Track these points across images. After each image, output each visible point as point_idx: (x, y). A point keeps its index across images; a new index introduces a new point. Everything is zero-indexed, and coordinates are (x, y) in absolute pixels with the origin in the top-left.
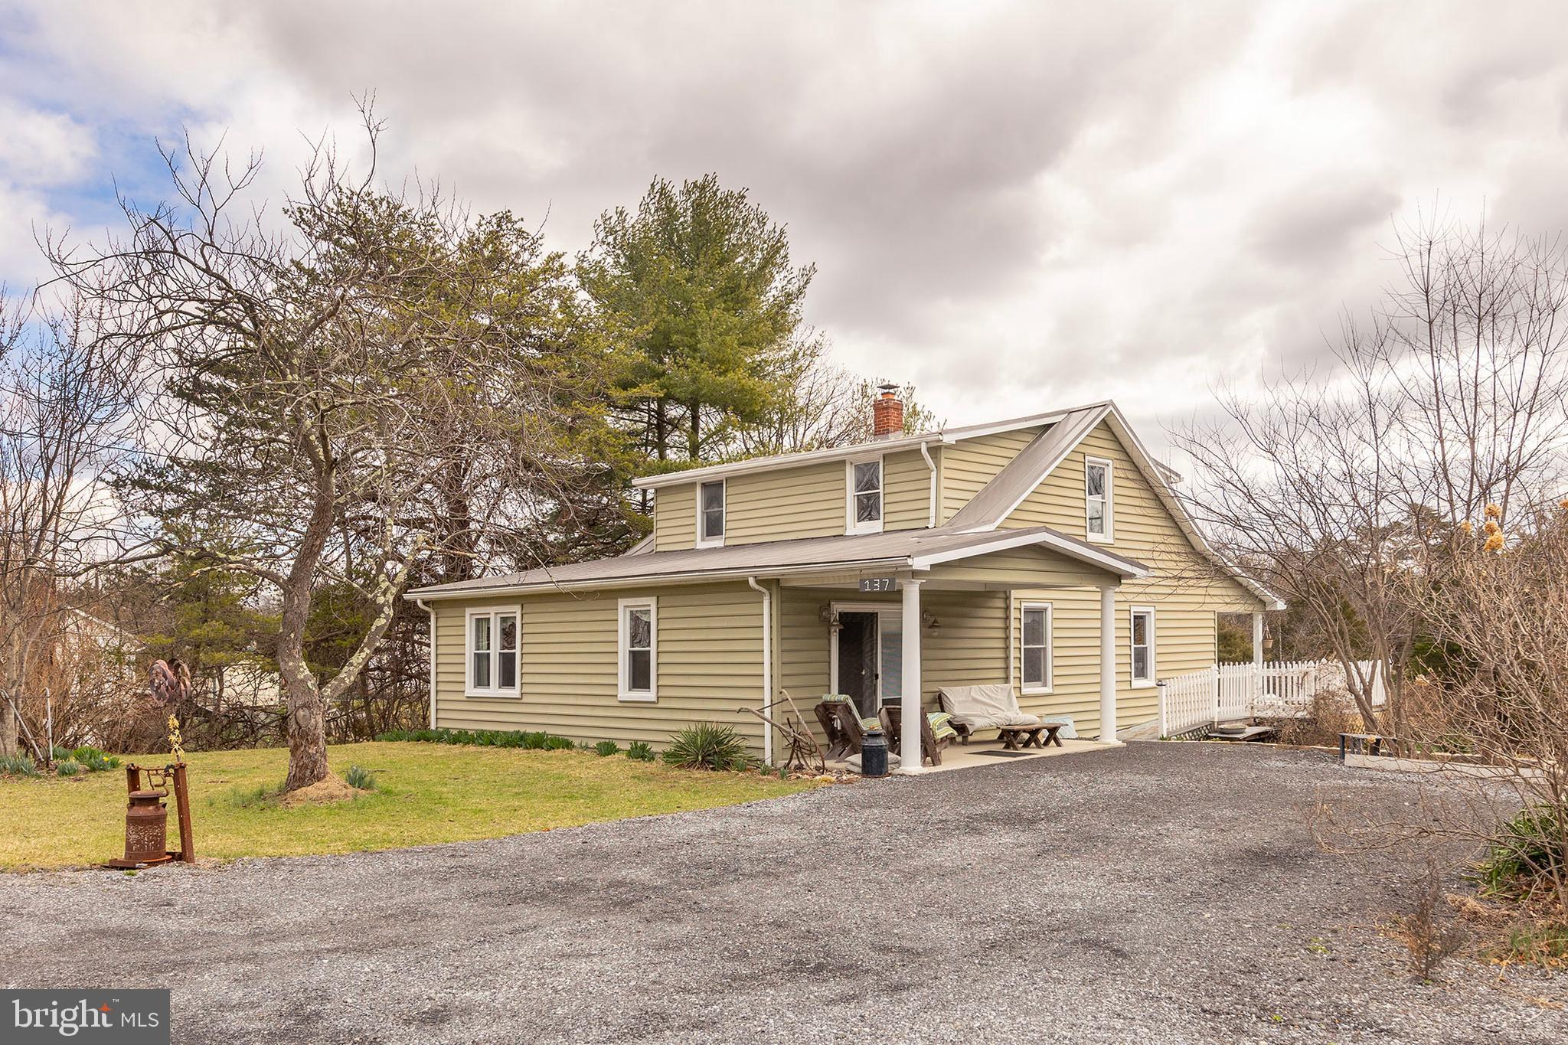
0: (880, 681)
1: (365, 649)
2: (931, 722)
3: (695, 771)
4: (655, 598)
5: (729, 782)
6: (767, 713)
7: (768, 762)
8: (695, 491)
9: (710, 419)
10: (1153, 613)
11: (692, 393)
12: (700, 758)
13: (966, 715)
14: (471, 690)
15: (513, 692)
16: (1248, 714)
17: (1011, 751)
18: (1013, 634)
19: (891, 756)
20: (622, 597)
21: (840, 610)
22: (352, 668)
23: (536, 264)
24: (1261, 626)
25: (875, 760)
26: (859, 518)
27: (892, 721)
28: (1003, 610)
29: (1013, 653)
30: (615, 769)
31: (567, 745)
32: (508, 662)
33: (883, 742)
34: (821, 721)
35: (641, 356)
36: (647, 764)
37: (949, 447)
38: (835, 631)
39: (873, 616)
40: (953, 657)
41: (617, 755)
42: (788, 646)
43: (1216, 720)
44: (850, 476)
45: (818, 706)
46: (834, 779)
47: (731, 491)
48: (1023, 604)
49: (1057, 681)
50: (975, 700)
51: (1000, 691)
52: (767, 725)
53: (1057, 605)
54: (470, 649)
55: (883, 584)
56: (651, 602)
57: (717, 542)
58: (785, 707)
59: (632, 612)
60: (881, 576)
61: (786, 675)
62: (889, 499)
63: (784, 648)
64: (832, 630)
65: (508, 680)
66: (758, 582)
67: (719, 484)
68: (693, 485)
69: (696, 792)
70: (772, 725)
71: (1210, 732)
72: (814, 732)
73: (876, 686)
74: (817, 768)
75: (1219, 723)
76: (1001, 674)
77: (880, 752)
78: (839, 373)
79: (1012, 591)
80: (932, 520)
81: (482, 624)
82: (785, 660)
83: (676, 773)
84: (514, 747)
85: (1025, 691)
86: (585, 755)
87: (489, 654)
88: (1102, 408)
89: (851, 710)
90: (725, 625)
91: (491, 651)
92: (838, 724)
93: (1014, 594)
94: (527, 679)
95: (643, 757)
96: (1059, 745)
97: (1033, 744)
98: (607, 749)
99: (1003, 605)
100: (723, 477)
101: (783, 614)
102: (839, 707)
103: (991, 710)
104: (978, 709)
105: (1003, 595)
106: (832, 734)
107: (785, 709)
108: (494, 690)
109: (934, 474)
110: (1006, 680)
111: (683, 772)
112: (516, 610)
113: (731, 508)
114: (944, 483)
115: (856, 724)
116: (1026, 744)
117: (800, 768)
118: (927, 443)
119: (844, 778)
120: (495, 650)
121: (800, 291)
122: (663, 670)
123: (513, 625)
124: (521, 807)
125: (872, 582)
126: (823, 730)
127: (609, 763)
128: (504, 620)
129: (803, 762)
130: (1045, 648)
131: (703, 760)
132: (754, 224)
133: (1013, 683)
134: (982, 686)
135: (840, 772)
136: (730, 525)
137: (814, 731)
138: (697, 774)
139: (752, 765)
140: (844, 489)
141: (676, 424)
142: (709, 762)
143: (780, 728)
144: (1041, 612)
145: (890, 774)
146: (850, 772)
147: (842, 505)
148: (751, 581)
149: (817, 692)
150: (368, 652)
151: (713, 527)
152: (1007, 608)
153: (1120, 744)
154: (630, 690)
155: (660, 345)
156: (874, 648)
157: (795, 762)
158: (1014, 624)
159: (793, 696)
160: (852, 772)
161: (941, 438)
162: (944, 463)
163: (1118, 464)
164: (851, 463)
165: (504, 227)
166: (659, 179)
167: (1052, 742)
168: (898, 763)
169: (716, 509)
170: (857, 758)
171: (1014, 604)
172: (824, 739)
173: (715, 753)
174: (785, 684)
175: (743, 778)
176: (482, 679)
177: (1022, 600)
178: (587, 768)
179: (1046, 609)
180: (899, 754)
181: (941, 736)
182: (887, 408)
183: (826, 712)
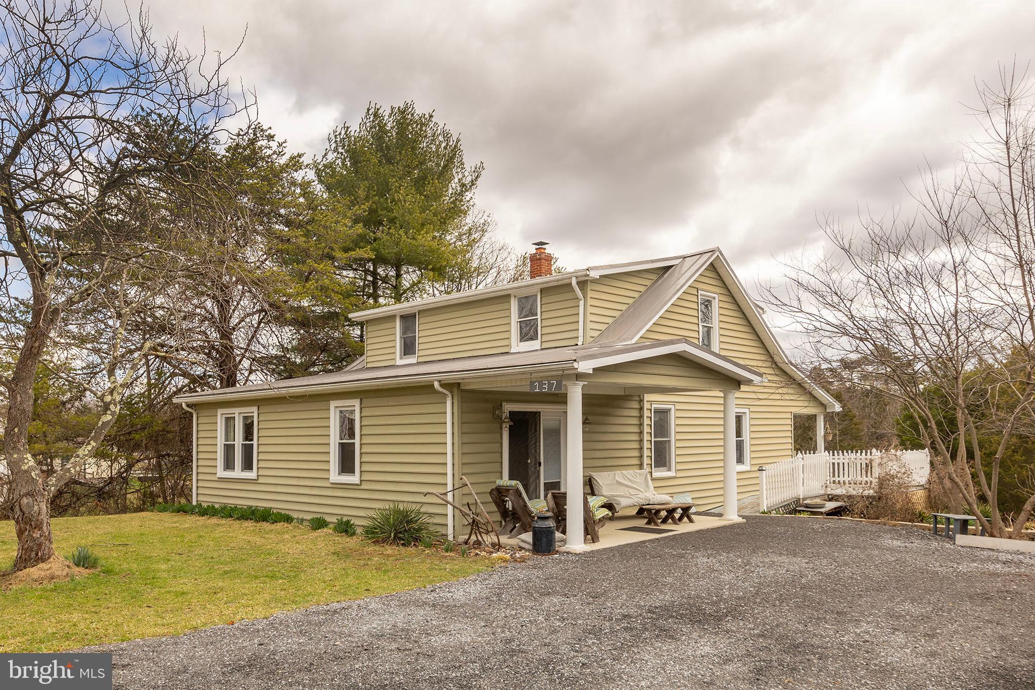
0: (542, 468)
1: (92, 442)
2: (591, 505)
3: (387, 547)
4: (358, 401)
5: (416, 560)
6: (450, 497)
7: (450, 538)
8: (395, 321)
9: (410, 276)
10: (748, 414)
11: (396, 254)
12: (392, 535)
13: (613, 496)
14: (221, 473)
15: (252, 475)
16: (822, 492)
17: (652, 527)
18: (646, 429)
19: (558, 535)
20: (333, 400)
21: (510, 410)
22: (78, 459)
23: (283, 160)
24: (822, 424)
25: (544, 540)
26: (521, 339)
27: (556, 504)
28: (638, 410)
29: (646, 445)
30: (321, 544)
31: (288, 519)
32: (248, 452)
33: (551, 523)
34: (495, 502)
35: (360, 229)
36: (348, 540)
37: (594, 281)
38: (506, 427)
39: (536, 415)
40: (600, 448)
41: (325, 530)
42: (467, 438)
43: (801, 497)
44: (514, 305)
45: (492, 490)
46: (508, 556)
47: (422, 320)
48: (653, 406)
49: (680, 467)
50: (619, 483)
51: (638, 475)
52: (450, 507)
53: (679, 406)
54: (221, 441)
55: (550, 385)
56: (356, 403)
57: (412, 360)
58: (465, 490)
59: (341, 412)
60: (549, 378)
61: (465, 464)
62: (545, 323)
63: (464, 441)
64: (504, 426)
65: (248, 465)
66: (442, 385)
67: (413, 316)
68: (394, 316)
69: (386, 572)
70: (454, 507)
71: (795, 507)
72: (488, 512)
73: (539, 472)
74: (493, 545)
75: (804, 499)
76: (636, 461)
77: (549, 533)
78: (501, 246)
79: (645, 395)
80: (581, 339)
81: (229, 421)
82: (465, 451)
83: (371, 548)
84: (247, 519)
85: (655, 475)
86: (300, 528)
87: (234, 444)
88: (711, 253)
89: (521, 494)
90: (415, 422)
91: (236, 443)
92: (509, 505)
93: (647, 397)
94: (262, 464)
95: (346, 531)
96: (691, 521)
97: (670, 520)
98: (319, 524)
99: (638, 406)
100: (416, 310)
101: (462, 412)
102: (511, 491)
103: (632, 492)
104: (621, 491)
105: (637, 399)
106: (505, 513)
107: (464, 492)
108: (237, 473)
109: (582, 303)
110: (641, 466)
111: (377, 548)
112: (253, 411)
113: (422, 333)
114: (590, 310)
115: (525, 506)
116: (664, 521)
117: (478, 543)
118: (577, 277)
119: (517, 555)
120: (239, 441)
121: (473, 183)
122: (366, 458)
123: (252, 422)
124: (222, 589)
125: (541, 383)
126: (496, 509)
127: (316, 538)
128: (245, 418)
129: (480, 538)
130: (669, 441)
131: (395, 536)
132: (441, 138)
133: (647, 469)
134: (624, 472)
135: (512, 548)
136: (421, 347)
137: (489, 510)
138: (389, 550)
139: (438, 542)
140: (509, 316)
141: (385, 280)
142: (401, 539)
143: (461, 511)
144: (666, 412)
145: (557, 551)
146: (521, 548)
147: (508, 329)
148: (436, 385)
149: (491, 478)
150: (94, 444)
151: (409, 348)
152: (641, 409)
153: (740, 520)
154: (339, 474)
155: (372, 220)
156: (537, 441)
157: (473, 538)
158: (646, 421)
159: (472, 481)
160: (523, 548)
161: (588, 273)
162: (590, 294)
163: (723, 298)
164: (515, 297)
165: (258, 135)
166: (373, 105)
167: (685, 519)
168: (564, 541)
169: (411, 335)
170: (528, 537)
171: (646, 406)
172: (497, 517)
173: (405, 530)
174: (465, 471)
175: (428, 556)
176: (229, 465)
177: (653, 401)
178: (297, 543)
179: (670, 410)
180: (564, 532)
181: (599, 517)
182: (540, 259)
183: (499, 495)
